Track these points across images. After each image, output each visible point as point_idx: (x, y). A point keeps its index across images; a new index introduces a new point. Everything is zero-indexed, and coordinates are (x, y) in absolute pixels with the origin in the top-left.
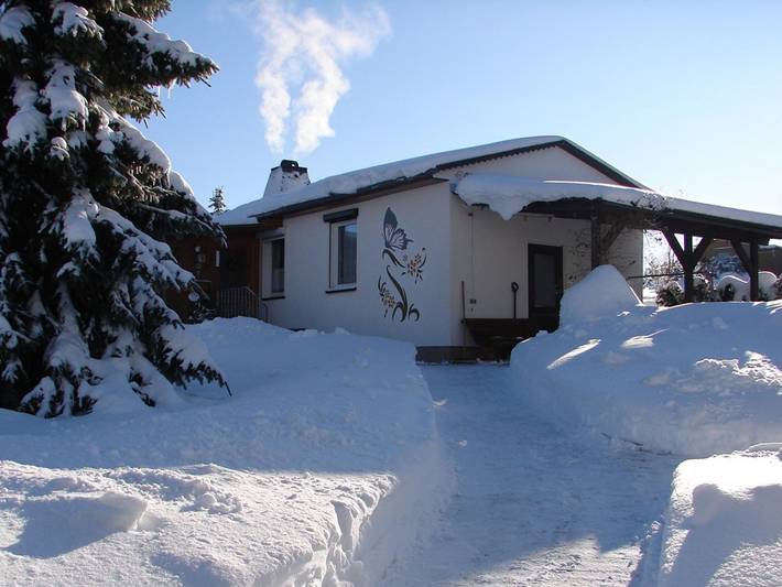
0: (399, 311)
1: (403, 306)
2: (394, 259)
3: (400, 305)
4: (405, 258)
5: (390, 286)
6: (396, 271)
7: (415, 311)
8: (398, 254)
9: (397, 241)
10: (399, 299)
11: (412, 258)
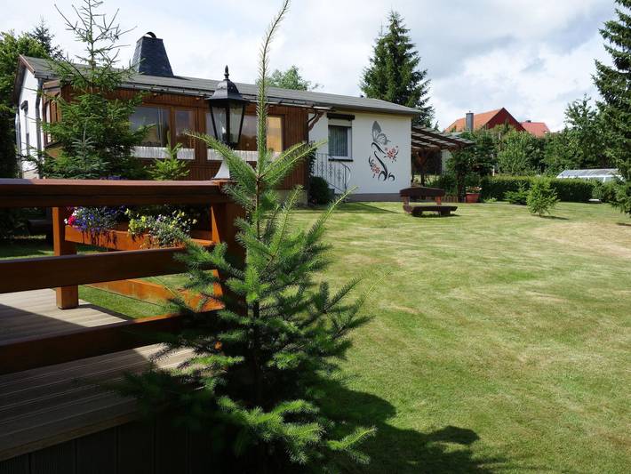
0: (383, 175)
1: (385, 173)
2: (379, 149)
3: (383, 172)
4: (386, 149)
5: (376, 162)
6: (380, 155)
7: (392, 176)
8: (381, 146)
9: (381, 140)
10: (382, 169)
11: (390, 149)
